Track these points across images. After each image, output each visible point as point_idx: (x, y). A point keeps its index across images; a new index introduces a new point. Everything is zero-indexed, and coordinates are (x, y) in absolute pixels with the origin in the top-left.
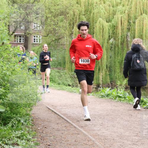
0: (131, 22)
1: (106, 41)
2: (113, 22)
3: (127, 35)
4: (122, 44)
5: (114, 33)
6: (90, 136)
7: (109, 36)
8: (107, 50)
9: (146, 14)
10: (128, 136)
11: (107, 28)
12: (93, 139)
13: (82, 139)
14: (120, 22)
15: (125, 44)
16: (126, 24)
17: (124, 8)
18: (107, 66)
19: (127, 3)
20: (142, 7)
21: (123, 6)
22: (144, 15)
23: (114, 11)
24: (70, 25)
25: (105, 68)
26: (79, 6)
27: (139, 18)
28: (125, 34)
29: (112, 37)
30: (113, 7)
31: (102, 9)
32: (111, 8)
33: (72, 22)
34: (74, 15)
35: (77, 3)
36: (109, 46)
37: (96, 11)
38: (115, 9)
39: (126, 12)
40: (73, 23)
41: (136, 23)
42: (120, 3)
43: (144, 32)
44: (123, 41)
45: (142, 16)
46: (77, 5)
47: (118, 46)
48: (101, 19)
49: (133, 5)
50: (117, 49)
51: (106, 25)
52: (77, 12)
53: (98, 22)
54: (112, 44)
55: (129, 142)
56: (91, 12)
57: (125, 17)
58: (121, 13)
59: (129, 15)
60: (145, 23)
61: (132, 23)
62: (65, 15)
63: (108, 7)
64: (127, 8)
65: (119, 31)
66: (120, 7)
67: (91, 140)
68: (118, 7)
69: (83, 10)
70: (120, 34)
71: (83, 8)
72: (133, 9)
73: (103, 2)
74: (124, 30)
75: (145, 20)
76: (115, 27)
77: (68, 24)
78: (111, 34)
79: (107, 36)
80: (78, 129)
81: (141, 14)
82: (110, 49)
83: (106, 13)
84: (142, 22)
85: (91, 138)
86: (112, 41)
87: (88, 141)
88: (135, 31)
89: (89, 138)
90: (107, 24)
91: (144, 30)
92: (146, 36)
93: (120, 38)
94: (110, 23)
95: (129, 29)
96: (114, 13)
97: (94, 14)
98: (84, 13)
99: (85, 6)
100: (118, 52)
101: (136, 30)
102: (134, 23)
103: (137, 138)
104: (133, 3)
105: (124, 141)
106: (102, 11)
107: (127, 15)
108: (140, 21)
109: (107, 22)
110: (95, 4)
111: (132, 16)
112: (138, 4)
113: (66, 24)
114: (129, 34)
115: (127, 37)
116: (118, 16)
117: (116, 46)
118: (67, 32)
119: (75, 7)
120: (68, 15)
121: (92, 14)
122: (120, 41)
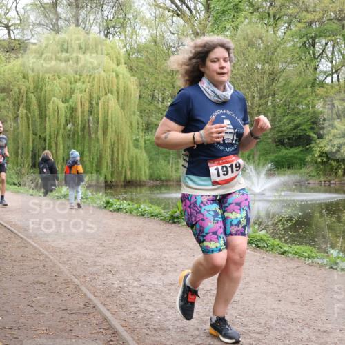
0: (94, 103)
1: (62, 127)
2: (71, 103)
3: (89, 120)
4: (83, 130)
5: (72, 117)
6: (41, 249)
7: (66, 121)
8: (63, 138)
9: (112, 94)
10: (90, 247)
11: (63, 109)
12: (46, 253)
13: (31, 254)
14: (80, 103)
15: (86, 131)
16: (87, 105)
17: (84, 86)
18: (63, 158)
19: (87, 80)
20: (107, 85)
21: (84, 83)
22: (109, 95)
23: (71, 88)
24: (14, 105)
25: (62, 161)
26: (26, 81)
27: (103, 99)
28: (86, 118)
29: (70, 122)
30: (70, 83)
31: (56, 86)
32: (68, 84)
33: (17, 102)
34: (20, 92)
35: (24, 77)
36: (66, 134)
37: (48, 88)
38: (73, 86)
39: (87, 90)
40: (19, 104)
41: (100, 104)
42: (80, 80)
43: (110, 116)
44: (84, 127)
45: (107, 97)
46: (23, 80)
47: (77, 133)
48: (55, 99)
49: (95, 83)
50: (76, 137)
51: (62, 106)
52: (24, 89)
53: (52, 102)
54: (70, 131)
55: (92, 255)
56: (41, 90)
57: (86, 96)
58: (81, 92)
59: (90, 94)
60: (110, 105)
61: (94, 105)
62: (8, 92)
63: (63, 84)
64: (88, 85)
65: (79, 114)
66: (79, 84)
67: (42, 254)
68: (77, 84)
69: (32, 86)
70: (80, 118)
71: (32, 83)
72: (96, 87)
73: (57, 78)
74: (85, 114)
75: (110, 102)
76: (73, 110)
77: (11, 104)
78: (68, 119)
79: (63, 121)
80: (26, 241)
81: (106, 94)
82: (68, 137)
83: (62, 91)
84: (106, 104)
85: (43, 250)
86: (69, 126)
87: (39, 255)
88: (98, 114)
89: (40, 251)
90: (63, 105)
91: (110, 114)
92: (112, 121)
93: (80, 122)
94: (66, 104)
95: (91, 112)
96: (72, 92)
97: (46, 91)
98: (33, 91)
99: (34, 81)
100: (78, 141)
101: (100, 116)
102: (97, 104)
103: (101, 248)
104: (96, 79)
105: (85, 253)
106: (56, 88)
107: (88, 94)
108: (104, 102)
109: (63, 102)
110: (47, 80)
111: (95, 95)
112: (101, 81)
113: (9, 103)
114: (91, 118)
115: (88, 123)
116: (77, 96)
117: (75, 133)
118: (10, 115)
119: (20, 83)
120: (11, 93)
121: (43, 92)
122: (79, 126)
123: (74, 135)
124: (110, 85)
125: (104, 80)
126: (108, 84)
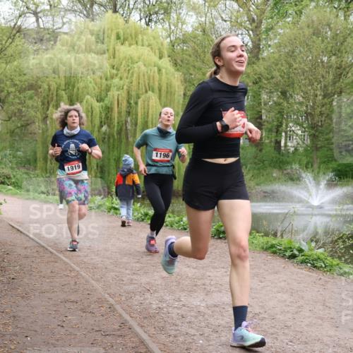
0: (132, 102)
1: (96, 129)
2: (106, 102)
3: (126, 122)
4: (119, 133)
5: (107, 118)
6: (72, 265)
7: (101, 122)
9: (153, 92)
10: (126, 263)
11: (98, 109)
12: (78, 269)
13: (62, 269)
14: (116, 102)
15: (123, 133)
16: (124, 104)
17: (122, 82)
18: (97, 164)
19: (125, 75)
20: (147, 82)
21: (121, 79)
22: (150, 93)
23: (107, 85)
24: (43, 104)
25: (95, 168)
26: (57, 76)
27: (143, 97)
28: (123, 119)
29: (105, 124)
30: (106, 79)
31: (90, 82)
32: (104, 81)
33: (46, 101)
34: (49, 89)
35: (54, 72)
36: (100, 137)
37: (81, 85)
38: (109, 82)
39: (125, 87)
40: (48, 103)
41: (139, 104)
42: (117, 75)
43: (150, 117)
44: (121, 129)
45: (148, 95)
46: (54, 75)
47: (113, 136)
48: (88, 97)
49: (134, 79)
50: (111, 141)
51: (97, 106)
52: (54, 86)
53: (85, 101)
54: (105, 133)
55: (129, 272)
56: (74, 87)
57: (124, 94)
58: (118, 89)
59: (128, 92)
60: (151, 104)
61: (133, 104)
62: (36, 90)
63: (98, 80)
64: (126, 82)
65: (115, 115)
66: (116, 81)
67: (74, 270)
68: (114, 81)
69: (63, 82)
70: (116, 119)
71: (63, 79)
72: (135, 83)
73: (91, 73)
74: (122, 114)
75: (151, 101)
76: (108, 109)
77: (40, 103)
78: (103, 120)
79: (97, 122)
80: (55, 255)
81: (146, 92)
82: (103, 141)
83: (96, 88)
84: (146, 102)
85: (75, 266)
86: (104, 128)
87: (71, 271)
89: (71, 267)
90: (98, 104)
91: (150, 115)
92: (152, 123)
93: (116, 124)
94: (101, 103)
95: (129, 112)
96: (108, 89)
97: (78, 89)
98: (64, 88)
99: (65, 77)
100: (114, 145)
101: (139, 115)
102: (136, 103)
103: (138, 265)
104: (135, 75)
105: (120, 270)
106: (90, 85)
107: (126, 92)
108: (144, 101)
109: (98, 101)
110: (80, 75)
111: (133, 93)
112: (141, 77)
113: (37, 102)
114: (129, 119)
115: (126, 124)
116: (114, 93)
117: (110, 136)
118: (39, 115)
119: (50, 78)
120: (40, 90)
121: (75, 89)
122: (115, 129)
123: (109, 138)
124: (151, 81)
125: (144, 75)
126: (149, 80)
